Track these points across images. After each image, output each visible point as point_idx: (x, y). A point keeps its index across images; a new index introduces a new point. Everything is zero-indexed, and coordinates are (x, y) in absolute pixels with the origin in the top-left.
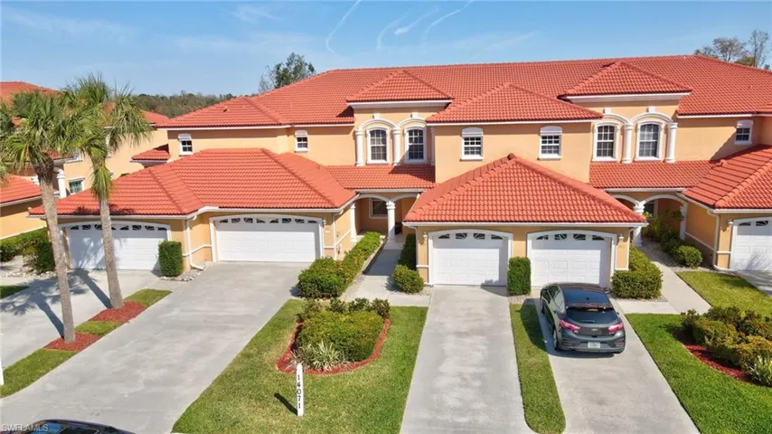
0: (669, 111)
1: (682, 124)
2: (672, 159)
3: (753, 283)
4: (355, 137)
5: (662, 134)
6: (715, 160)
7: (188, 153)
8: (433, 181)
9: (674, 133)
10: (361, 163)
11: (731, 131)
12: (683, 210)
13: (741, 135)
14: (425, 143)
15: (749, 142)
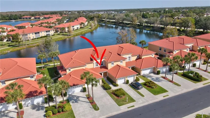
0: (131, 55)
1: (132, 56)
2: (131, 61)
3: (145, 76)
4: (93, 64)
5: (130, 58)
6: (136, 60)
7: (70, 71)
8: (108, 69)
9: (131, 58)
10: (95, 67)
11: (137, 56)
12: (135, 68)
13: (138, 57)
14: (103, 63)
15: (138, 58)
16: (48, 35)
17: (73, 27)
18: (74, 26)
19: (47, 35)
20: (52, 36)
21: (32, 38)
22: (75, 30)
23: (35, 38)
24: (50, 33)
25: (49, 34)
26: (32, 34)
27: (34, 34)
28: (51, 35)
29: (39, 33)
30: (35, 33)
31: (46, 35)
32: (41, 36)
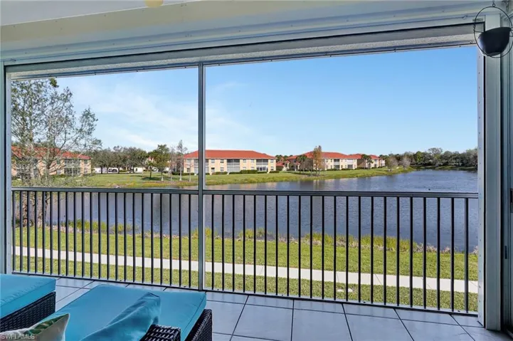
16: (261, 169)
17: (335, 160)
18: (338, 160)
19: (258, 168)
20: (271, 172)
21: (217, 170)
22: (341, 169)
23: (225, 170)
24: (267, 166)
25: (264, 168)
26: (220, 161)
27: (225, 161)
28: (269, 171)
29: (238, 161)
30: (229, 161)
31: (256, 169)
32: (242, 169)
